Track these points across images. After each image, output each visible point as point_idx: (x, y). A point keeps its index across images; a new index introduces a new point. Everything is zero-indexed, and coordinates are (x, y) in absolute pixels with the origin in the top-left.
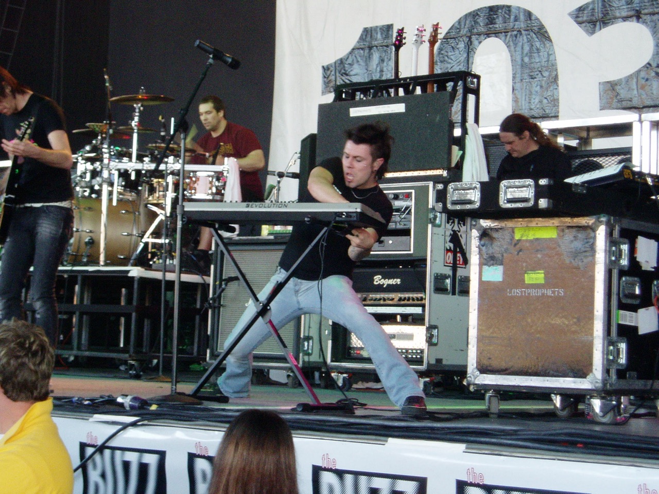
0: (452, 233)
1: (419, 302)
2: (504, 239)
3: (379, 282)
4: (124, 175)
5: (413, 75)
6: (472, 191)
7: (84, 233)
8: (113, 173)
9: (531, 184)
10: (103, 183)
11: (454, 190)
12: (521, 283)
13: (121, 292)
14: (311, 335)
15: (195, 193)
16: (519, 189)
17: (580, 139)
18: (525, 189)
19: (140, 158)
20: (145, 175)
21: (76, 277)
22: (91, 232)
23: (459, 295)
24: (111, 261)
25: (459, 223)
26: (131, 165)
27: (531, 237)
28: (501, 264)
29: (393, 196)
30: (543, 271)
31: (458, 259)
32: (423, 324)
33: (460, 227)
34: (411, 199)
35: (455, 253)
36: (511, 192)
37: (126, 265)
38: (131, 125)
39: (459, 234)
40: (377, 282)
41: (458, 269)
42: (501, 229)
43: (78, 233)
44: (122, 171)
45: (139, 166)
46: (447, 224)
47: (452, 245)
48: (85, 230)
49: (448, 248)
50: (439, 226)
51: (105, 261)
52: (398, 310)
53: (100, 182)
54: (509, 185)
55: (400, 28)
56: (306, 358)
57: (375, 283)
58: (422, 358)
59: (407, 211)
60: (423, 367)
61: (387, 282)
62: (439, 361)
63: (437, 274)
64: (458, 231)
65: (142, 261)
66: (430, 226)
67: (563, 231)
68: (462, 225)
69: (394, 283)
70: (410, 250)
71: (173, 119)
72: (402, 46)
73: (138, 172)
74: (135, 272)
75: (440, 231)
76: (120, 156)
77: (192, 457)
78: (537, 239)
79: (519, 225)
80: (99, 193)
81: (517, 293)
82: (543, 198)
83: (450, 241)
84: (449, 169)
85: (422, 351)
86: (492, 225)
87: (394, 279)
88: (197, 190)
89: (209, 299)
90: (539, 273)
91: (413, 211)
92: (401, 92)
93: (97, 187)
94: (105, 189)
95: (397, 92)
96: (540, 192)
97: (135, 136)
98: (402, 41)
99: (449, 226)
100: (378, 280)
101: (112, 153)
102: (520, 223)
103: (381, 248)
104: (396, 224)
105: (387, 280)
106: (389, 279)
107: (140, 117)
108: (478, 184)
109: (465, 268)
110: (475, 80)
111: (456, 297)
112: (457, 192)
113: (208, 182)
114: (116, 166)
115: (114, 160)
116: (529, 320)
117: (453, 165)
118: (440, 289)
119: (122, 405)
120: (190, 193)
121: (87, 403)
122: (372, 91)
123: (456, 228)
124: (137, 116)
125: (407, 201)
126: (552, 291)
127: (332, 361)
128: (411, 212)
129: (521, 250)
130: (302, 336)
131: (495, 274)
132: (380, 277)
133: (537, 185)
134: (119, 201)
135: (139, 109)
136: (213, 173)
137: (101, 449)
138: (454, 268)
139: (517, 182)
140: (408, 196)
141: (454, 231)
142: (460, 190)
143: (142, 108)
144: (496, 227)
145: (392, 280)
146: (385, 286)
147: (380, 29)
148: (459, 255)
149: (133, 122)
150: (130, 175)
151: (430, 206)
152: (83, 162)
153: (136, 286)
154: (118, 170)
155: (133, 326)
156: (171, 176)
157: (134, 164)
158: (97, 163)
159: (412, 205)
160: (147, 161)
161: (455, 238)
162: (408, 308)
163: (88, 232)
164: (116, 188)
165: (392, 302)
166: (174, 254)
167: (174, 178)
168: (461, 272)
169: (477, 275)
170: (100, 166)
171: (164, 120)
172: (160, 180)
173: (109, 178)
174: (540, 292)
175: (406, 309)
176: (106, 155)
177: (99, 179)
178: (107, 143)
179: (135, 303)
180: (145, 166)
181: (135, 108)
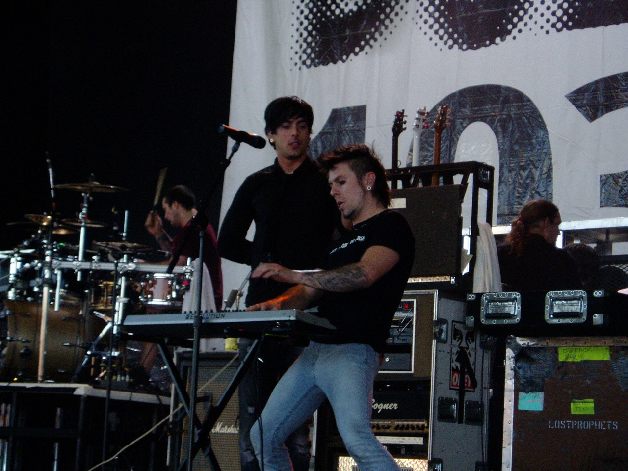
0: (459, 350)
1: (420, 431)
2: (545, 361)
4: (68, 274)
6: (511, 303)
7: (19, 343)
8: (55, 273)
9: (584, 295)
10: (44, 285)
11: (488, 302)
12: (566, 414)
13: (56, 411)
15: (151, 298)
16: (568, 302)
18: (576, 301)
19: (88, 257)
20: (93, 276)
22: (27, 341)
23: (466, 423)
24: (49, 374)
25: (467, 339)
26: (76, 264)
27: (578, 359)
28: (541, 390)
30: (592, 400)
31: (466, 381)
32: (425, 458)
33: (468, 343)
34: (412, 311)
35: (462, 373)
36: (559, 306)
37: (68, 381)
38: (79, 217)
39: (467, 352)
41: (466, 393)
42: (541, 348)
43: (12, 343)
45: (86, 265)
46: (453, 340)
47: (458, 364)
48: (20, 339)
49: (455, 368)
50: (445, 342)
51: (43, 376)
52: (394, 440)
53: (40, 283)
54: (556, 296)
55: (400, 111)
59: (408, 324)
61: (381, 407)
63: (442, 398)
64: (465, 348)
65: (84, 377)
66: (434, 342)
68: (470, 341)
69: (390, 408)
70: (411, 370)
71: (126, 212)
72: (402, 131)
73: (85, 272)
74: (82, 389)
75: (446, 347)
76: (63, 254)
78: (586, 362)
79: (563, 344)
80: (38, 297)
81: (561, 425)
82: (597, 313)
83: (457, 360)
84: (457, 277)
86: (531, 344)
87: (390, 403)
88: (155, 295)
89: (168, 423)
90: (588, 402)
91: (414, 323)
92: (400, 185)
93: (36, 289)
94: (46, 289)
95: (395, 185)
96: (594, 306)
98: (402, 126)
99: (455, 342)
101: (55, 250)
102: (565, 342)
104: (394, 339)
105: (381, 404)
106: (384, 404)
107: (89, 209)
108: (518, 295)
109: (474, 392)
110: (488, 173)
111: (464, 425)
112: (492, 303)
113: (167, 286)
114: (60, 264)
115: (57, 258)
118: (444, 415)
120: (145, 298)
123: (464, 345)
124: (85, 207)
125: (407, 312)
126: (603, 423)
128: (412, 326)
129: (566, 374)
131: (534, 402)
132: (374, 400)
133: (590, 298)
134: (61, 306)
135: (88, 199)
138: (461, 392)
139: (566, 293)
140: (409, 306)
141: (461, 348)
142: (496, 302)
143: (91, 198)
144: (535, 346)
145: (388, 404)
146: (379, 411)
149: (81, 214)
150: (76, 275)
151: (435, 318)
152: (19, 258)
153: (82, 407)
154: (62, 270)
155: (78, 454)
156: (123, 278)
157: (80, 263)
158: (36, 261)
159: (413, 317)
160: (96, 260)
161: (462, 356)
162: (407, 438)
163: (24, 342)
164: (59, 291)
165: (388, 431)
166: (126, 369)
167: (127, 280)
168: (470, 397)
169: (512, 403)
170: (39, 265)
171: (116, 213)
172: (109, 283)
173: (50, 279)
174: (589, 425)
175: (404, 439)
176: (48, 252)
177: (38, 279)
178: (50, 238)
179: (80, 427)
180: (94, 265)
181: (83, 198)
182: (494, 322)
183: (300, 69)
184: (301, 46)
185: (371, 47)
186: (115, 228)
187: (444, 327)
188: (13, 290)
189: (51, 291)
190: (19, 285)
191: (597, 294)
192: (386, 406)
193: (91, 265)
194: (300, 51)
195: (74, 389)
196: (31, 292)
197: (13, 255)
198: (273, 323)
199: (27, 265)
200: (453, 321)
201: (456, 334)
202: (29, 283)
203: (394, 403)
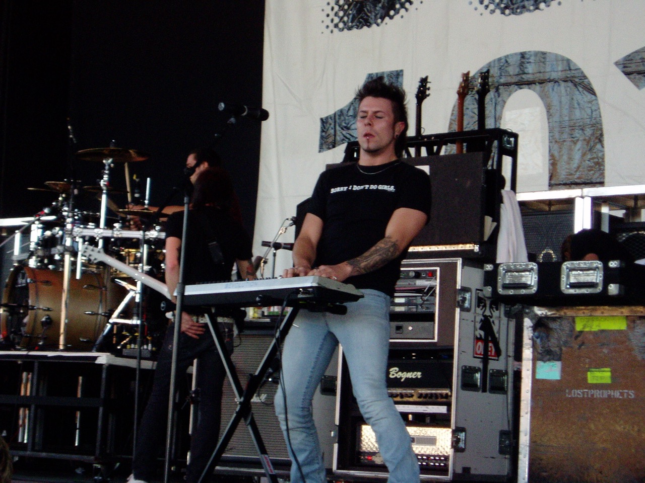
0: (483, 318)
1: (444, 400)
2: (562, 330)
3: (396, 375)
6: (528, 273)
7: (41, 311)
8: (77, 240)
9: (600, 266)
10: (66, 253)
11: (506, 272)
12: (583, 383)
13: (78, 379)
16: (585, 272)
17: (627, 208)
18: (592, 272)
19: (109, 225)
20: (115, 244)
21: (33, 363)
22: (48, 310)
23: (490, 392)
24: (72, 344)
25: (491, 307)
26: (99, 232)
27: (595, 328)
28: (559, 359)
29: (414, 274)
30: (609, 369)
31: (490, 349)
32: (448, 426)
33: (492, 312)
34: (436, 279)
35: (486, 342)
36: (575, 276)
37: (90, 350)
38: (100, 184)
39: (491, 320)
40: (393, 375)
41: (490, 361)
42: (559, 318)
43: (33, 311)
44: (87, 239)
45: (108, 233)
46: (477, 308)
47: (482, 333)
48: (41, 307)
49: (479, 336)
50: (468, 310)
51: (65, 345)
53: (62, 251)
54: (573, 267)
55: (424, 77)
57: (391, 376)
58: (446, 466)
59: (431, 292)
60: (448, 478)
61: (405, 375)
62: (466, 470)
63: (465, 366)
64: (489, 316)
65: (107, 346)
66: (458, 310)
67: (634, 322)
68: (495, 309)
69: (414, 377)
70: (433, 338)
71: (148, 180)
72: (426, 98)
73: (106, 240)
74: (103, 358)
75: (469, 316)
76: (84, 221)
78: (603, 331)
79: (580, 313)
80: (59, 265)
81: (578, 394)
82: (613, 283)
83: (481, 328)
84: (481, 243)
85: (447, 458)
86: (549, 313)
87: (413, 372)
89: (191, 392)
90: (604, 371)
91: (438, 292)
92: (424, 152)
93: (57, 257)
94: (68, 258)
95: (418, 152)
96: (609, 276)
97: (104, 198)
98: (425, 92)
99: (479, 311)
100: (394, 373)
101: (76, 217)
102: (582, 312)
103: (398, 336)
104: (417, 308)
105: (405, 373)
106: (407, 373)
107: (110, 175)
108: (535, 266)
109: (498, 360)
110: (512, 139)
111: (487, 394)
112: (509, 274)
114: (82, 232)
115: (78, 225)
116: (592, 426)
117: (486, 238)
118: (468, 384)
123: (488, 313)
124: (106, 174)
125: (431, 281)
126: (620, 392)
127: (338, 468)
128: (436, 294)
129: (583, 344)
131: (551, 371)
132: (397, 369)
133: (606, 268)
134: (83, 273)
135: (109, 165)
138: (485, 360)
140: (432, 274)
141: (484, 316)
142: (513, 272)
143: (112, 165)
144: (553, 316)
145: (411, 373)
146: (402, 380)
147: (388, 75)
148: (490, 344)
149: (102, 181)
150: (97, 243)
151: (458, 287)
152: (41, 226)
153: (104, 375)
154: (83, 237)
155: (100, 423)
156: (145, 246)
157: (101, 231)
158: (57, 228)
159: (436, 285)
160: (117, 227)
161: (486, 324)
162: (430, 407)
163: (45, 310)
164: (80, 259)
165: (411, 400)
166: (149, 338)
167: (150, 248)
168: (493, 365)
169: (530, 373)
170: (61, 233)
171: (137, 180)
172: (130, 250)
173: (72, 247)
174: (605, 394)
175: (427, 408)
176: (69, 220)
177: (59, 247)
178: (71, 205)
179: (102, 395)
180: (115, 233)
181: (104, 165)
182: (511, 292)
183: (332, 32)
184: (333, 9)
185: (407, 10)
186: (137, 196)
187: (467, 295)
188: (34, 258)
189: (72, 259)
190: (40, 253)
191: (613, 264)
192: (410, 375)
193: (113, 233)
194: (332, 14)
195: (95, 358)
196: (52, 261)
197: (33, 223)
198: (296, 290)
199: (48, 233)
200: (477, 290)
201: (480, 301)
202: (50, 251)
203: (417, 371)
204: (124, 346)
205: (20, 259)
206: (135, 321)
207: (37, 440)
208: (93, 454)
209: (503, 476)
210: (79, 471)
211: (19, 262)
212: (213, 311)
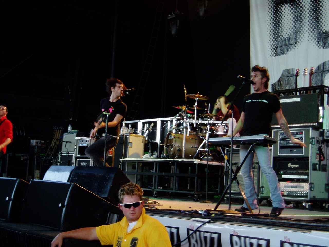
0: (319, 147)
1: (306, 174)
3: (290, 166)
4: (192, 125)
5: (303, 87)
8: (187, 124)
11: (326, 132)
13: (189, 168)
14: (263, 186)
15: (218, 132)
19: (197, 119)
20: (199, 125)
21: (175, 163)
23: (322, 171)
24: (187, 157)
25: (321, 144)
26: (194, 121)
29: (296, 133)
32: (308, 182)
34: (303, 134)
37: (192, 159)
39: (321, 148)
43: (174, 147)
44: (190, 124)
45: (197, 122)
47: (318, 152)
48: (177, 145)
50: (314, 145)
51: (184, 157)
53: (183, 128)
56: (262, 195)
57: (289, 166)
58: (307, 195)
60: (308, 199)
62: (314, 197)
63: (313, 163)
65: (197, 157)
66: (310, 145)
68: (323, 144)
69: (296, 167)
70: (302, 154)
71: (209, 104)
72: (298, 76)
73: (197, 124)
74: (197, 161)
75: (314, 146)
76: (190, 118)
77: (231, 236)
80: (182, 132)
83: (318, 150)
84: (317, 123)
85: (308, 193)
87: (296, 165)
89: (224, 172)
91: (303, 139)
92: (298, 93)
93: (181, 130)
94: (184, 130)
95: (296, 94)
97: (196, 111)
98: (298, 74)
99: (317, 145)
100: (290, 165)
101: (187, 117)
103: (291, 153)
105: (293, 165)
107: (197, 103)
109: (324, 161)
110: (327, 89)
111: (320, 172)
112: (328, 132)
113: (223, 127)
115: (188, 119)
118: (314, 169)
119: (200, 214)
120: (216, 132)
121: (187, 213)
122: (287, 93)
123: (320, 145)
125: (301, 135)
130: (260, 186)
134: (190, 134)
135: (197, 100)
136: (225, 124)
137: (195, 231)
138: (320, 161)
141: (319, 146)
148: (321, 156)
149: (195, 105)
150: (194, 125)
151: (310, 137)
152: (176, 120)
153: (197, 167)
154: (189, 123)
155: (196, 182)
156: (209, 125)
157: (195, 121)
158: (181, 121)
159: (303, 137)
161: (320, 149)
162: (302, 176)
163: (178, 146)
164: (188, 130)
165: (295, 174)
166: (211, 155)
167: (210, 126)
168: (322, 162)
170: (182, 122)
171: (206, 105)
172: (204, 127)
173: (186, 126)
175: (300, 176)
176: (185, 118)
177: (182, 126)
178: (185, 113)
179: (196, 173)
180: (199, 121)
181: (195, 100)
183: (272, 57)
185: (294, 49)
186: (206, 110)
187: (313, 140)
188: (174, 130)
190: (176, 128)
193: (199, 122)
194: (272, 51)
196: (180, 131)
197: (174, 119)
198: (257, 140)
199: (178, 122)
200: (317, 138)
201: (318, 142)
202: (179, 128)
203: (297, 165)
204: (203, 157)
205: (170, 130)
206: (206, 149)
207: (176, 187)
208: (194, 191)
209: (326, 199)
210: (189, 197)
211: (170, 131)
212: (222, 146)
